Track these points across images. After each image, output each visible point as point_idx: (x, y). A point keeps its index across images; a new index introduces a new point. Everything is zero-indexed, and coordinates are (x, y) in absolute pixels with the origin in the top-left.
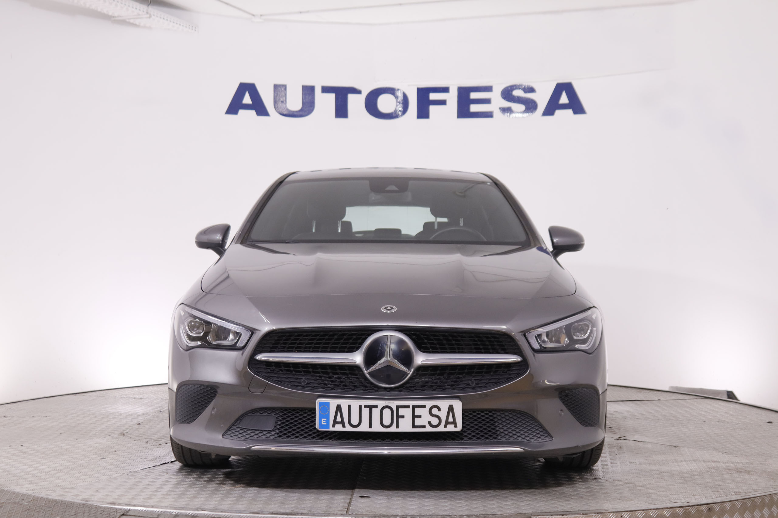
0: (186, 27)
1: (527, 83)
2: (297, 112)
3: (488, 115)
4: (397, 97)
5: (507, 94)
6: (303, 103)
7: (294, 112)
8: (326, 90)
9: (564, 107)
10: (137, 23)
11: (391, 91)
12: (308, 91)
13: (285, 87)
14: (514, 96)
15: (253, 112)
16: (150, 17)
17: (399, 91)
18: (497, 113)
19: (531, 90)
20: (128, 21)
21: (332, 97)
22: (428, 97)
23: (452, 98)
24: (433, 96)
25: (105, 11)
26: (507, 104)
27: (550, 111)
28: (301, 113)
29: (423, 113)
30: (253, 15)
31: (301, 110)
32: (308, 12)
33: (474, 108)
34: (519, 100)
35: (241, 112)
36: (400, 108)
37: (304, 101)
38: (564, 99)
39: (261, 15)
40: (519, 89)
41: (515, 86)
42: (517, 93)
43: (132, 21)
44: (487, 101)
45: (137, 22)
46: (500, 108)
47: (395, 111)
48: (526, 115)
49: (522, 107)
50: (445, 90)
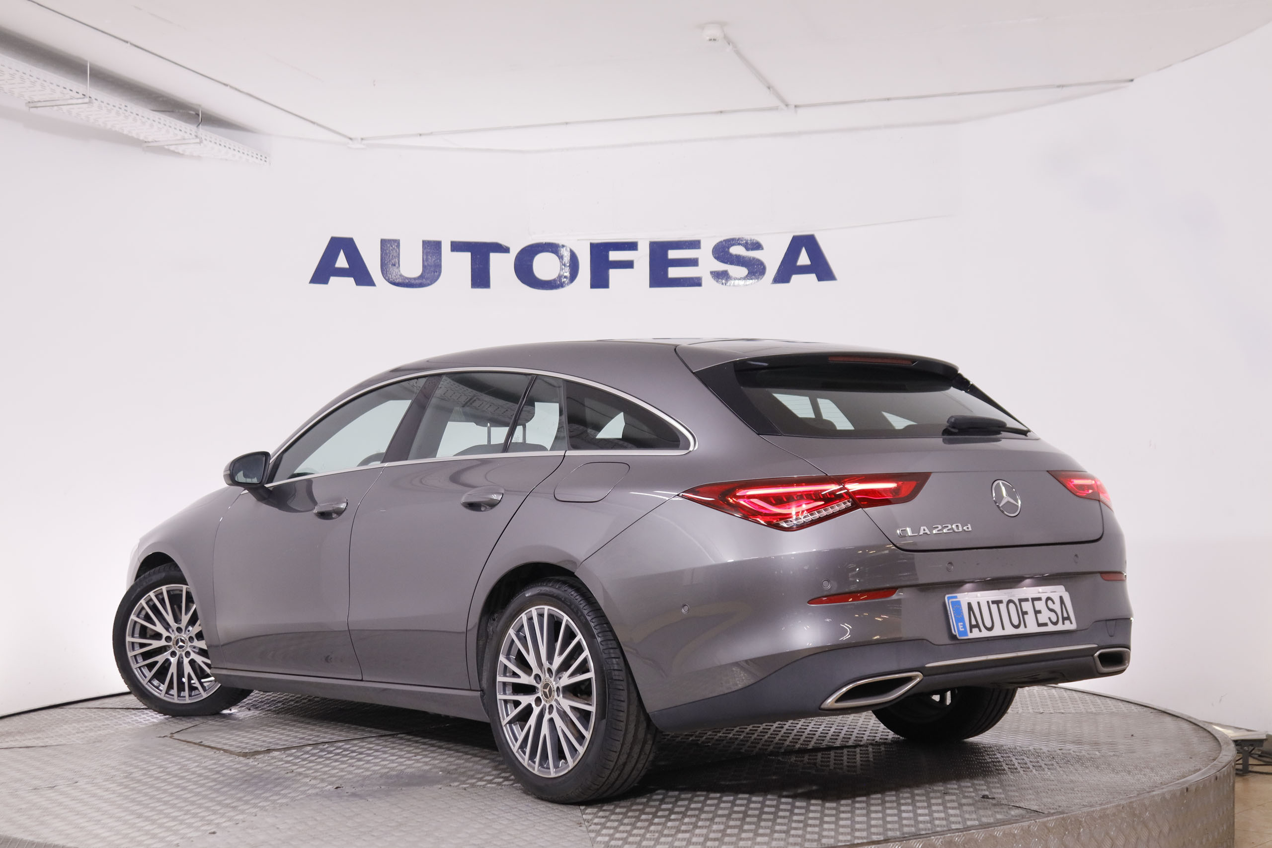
0: (252, 156)
1: (749, 235)
2: (415, 279)
3: (695, 282)
4: (561, 257)
5: (722, 252)
6: (424, 266)
7: (410, 279)
8: (457, 247)
9: (804, 270)
10: (181, 152)
11: (552, 248)
12: (432, 249)
13: (397, 242)
14: (731, 255)
15: (351, 280)
16: (201, 142)
17: (564, 248)
18: (707, 280)
19: (757, 246)
20: (166, 147)
21: (467, 256)
22: (607, 256)
23: (642, 258)
24: (614, 256)
26: (721, 267)
27: (784, 275)
28: (418, 282)
29: (599, 280)
30: (351, 139)
31: (421, 277)
32: (431, 134)
33: (674, 272)
34: (738, 261)
35: (333, 279)
37: (426, 264)
38: (804, 259)
39: (362, 139)
40: (739, 244)
41: (733, 239)
42: (736, 250)
43: (172, 148)
44: (693, 262)
45: (180, 149)
46: (711, 273)
47: (560, 277)
48: (749, 282)
49: (743, 271)
50: (632, 246)
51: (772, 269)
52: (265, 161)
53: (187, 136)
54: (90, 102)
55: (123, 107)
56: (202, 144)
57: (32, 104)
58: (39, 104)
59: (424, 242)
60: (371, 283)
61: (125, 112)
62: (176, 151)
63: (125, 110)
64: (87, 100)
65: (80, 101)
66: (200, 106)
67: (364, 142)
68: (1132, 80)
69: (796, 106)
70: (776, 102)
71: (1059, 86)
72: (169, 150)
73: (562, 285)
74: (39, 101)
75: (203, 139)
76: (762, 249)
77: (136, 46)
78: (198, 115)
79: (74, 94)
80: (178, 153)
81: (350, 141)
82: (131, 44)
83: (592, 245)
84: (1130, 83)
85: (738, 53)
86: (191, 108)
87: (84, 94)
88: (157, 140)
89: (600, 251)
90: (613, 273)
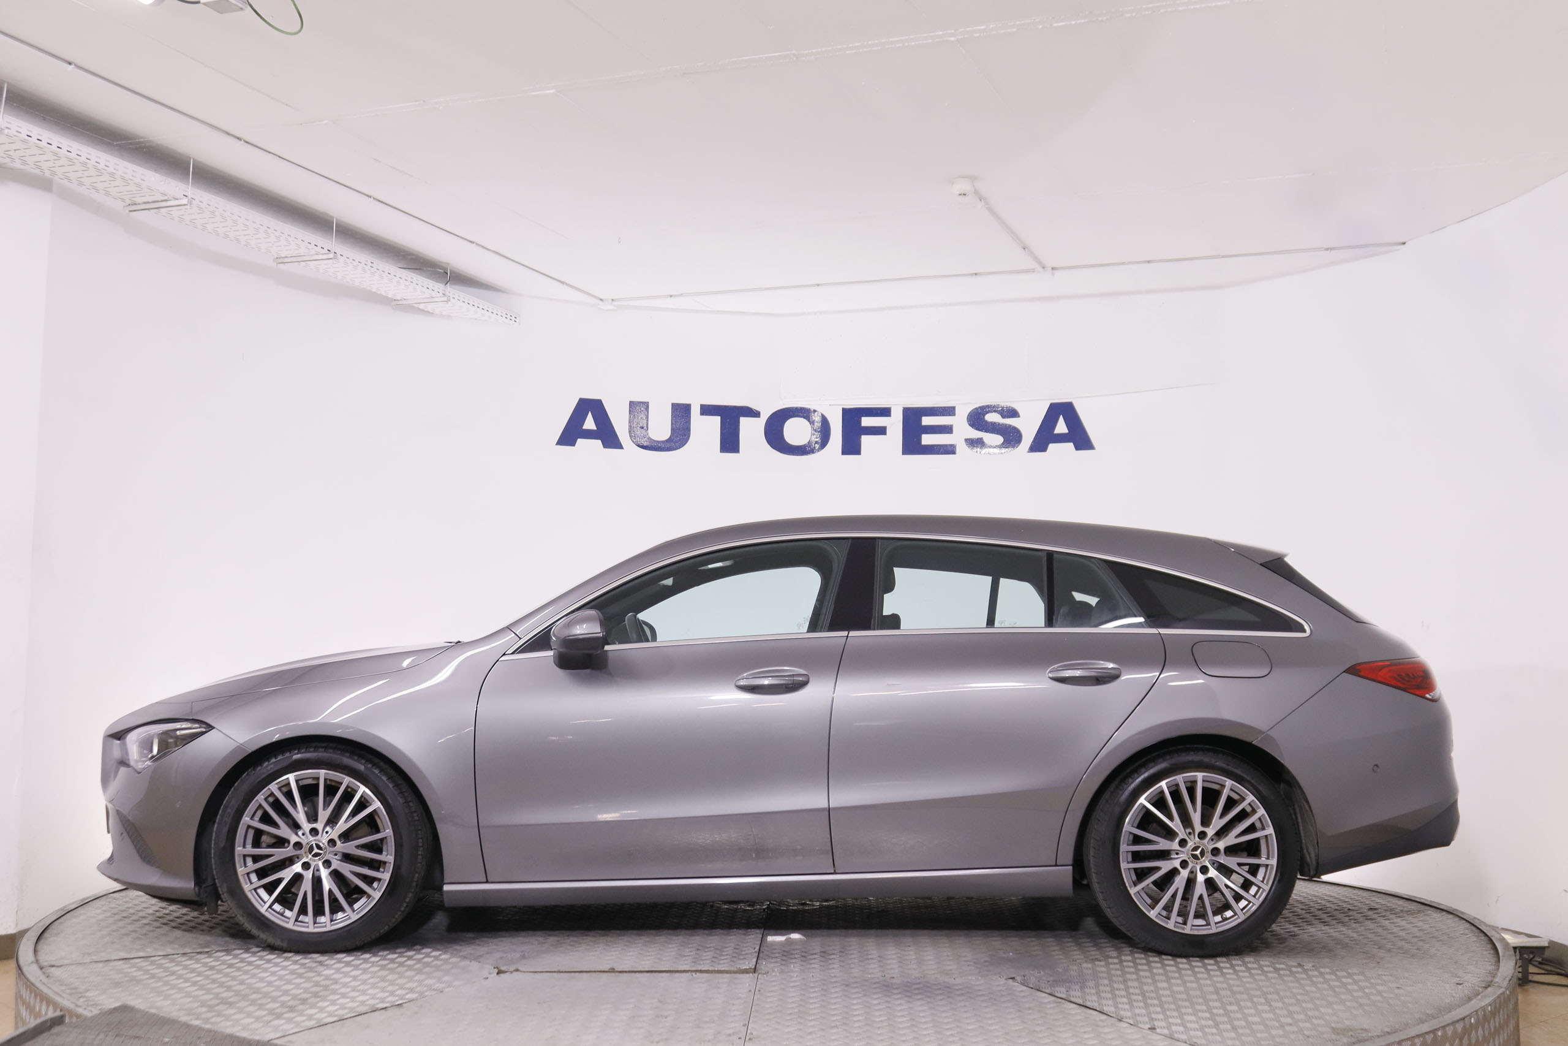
1: (1005, 402)
3: (949, 450)
5: (977, 419)
6: (672, 429)
7: (658, 442)
8: (707, 410)
11: (803, 413)
12: (681, 412)
13: (646, 405)
14: (986, 422)
15: (598, 443)
16: (448, 301)
17: (816, 413)
18: (962, 448)
19: (1013, 413)
20: (416, 305)
23: (895, 424)
24: (866, 421)
25: (382, 292)
26: (976, 434)
27: (1040, 444)
29: (851, 447)
30: (601, 300)
31: (669, 440)
32: (682, 295)
33: (927, 439)
34: (994, 428)
36: (816, 438)
38: (1061, 427)
39: (613, 300)
40: (995, 411)
41: (988, 406)
42: (992, 417)
43: (422, 306)
44: (947, 429)
45: (430, 308)
46: (966, 440)
48: (1003, 450)
49: (999, 439)
50: (885, 412)
51: (1028, 437)
53: (434, 294)
54: (335, 258)
55: (369, 264)
56: (449, 303)
57: (280, 260)
58: (286, 260)
59: (673, 405)
61: (353, 262)
62: (426, 310)
63: (371, 267)
64: (331, 256)
65: (325, 257)
66: (448, 264)
67: (614, 303)
68: (1404, 243)
69: (1053, 269)
70: (1034, 265)
71: (1327, 249)
72: (418, 309)
73: (812, 451)
74: (286, 257)
75: (451, 297)
76: (1019, 417)
77: (379, 201)
78: (447, 273)
79: (319, 249)
80: (428, 312)
81: (600, 302)
82: (374, 198)
84: (1403, 246)
85: (991, 210)
86: (440, 267)
87: (329, 249)
88: (405, 298)
89: (852, 418)
90: (865, 440)
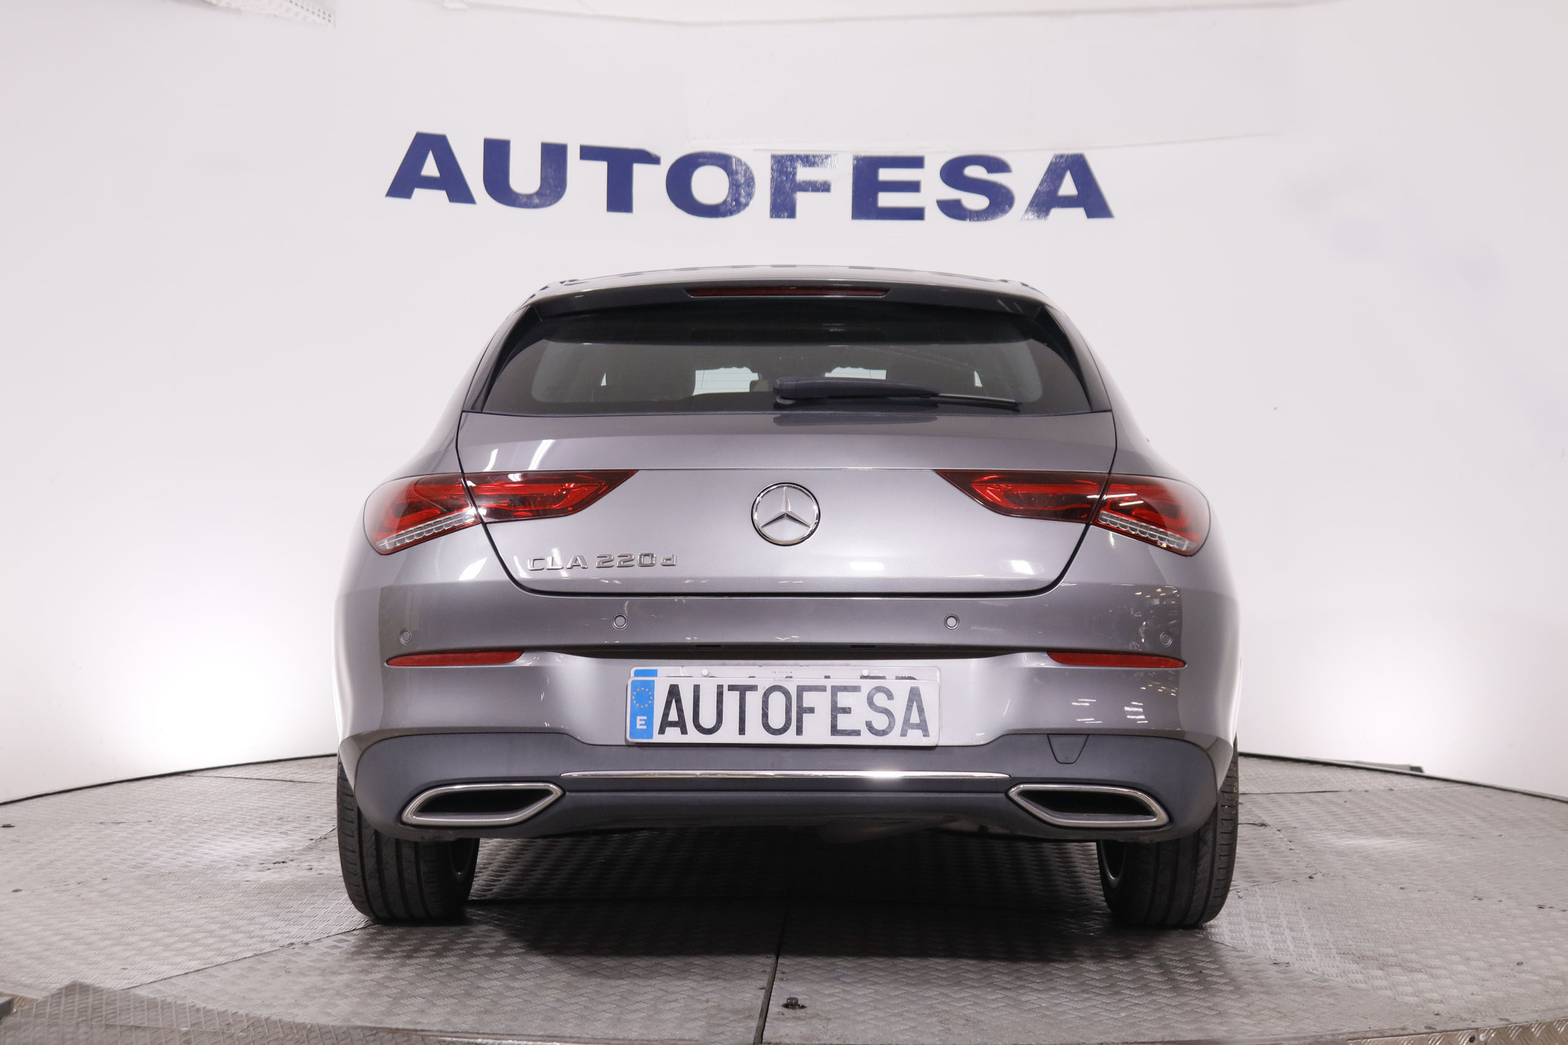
52: (329, 21)
60: (467, 198)
83: (773, 157)
